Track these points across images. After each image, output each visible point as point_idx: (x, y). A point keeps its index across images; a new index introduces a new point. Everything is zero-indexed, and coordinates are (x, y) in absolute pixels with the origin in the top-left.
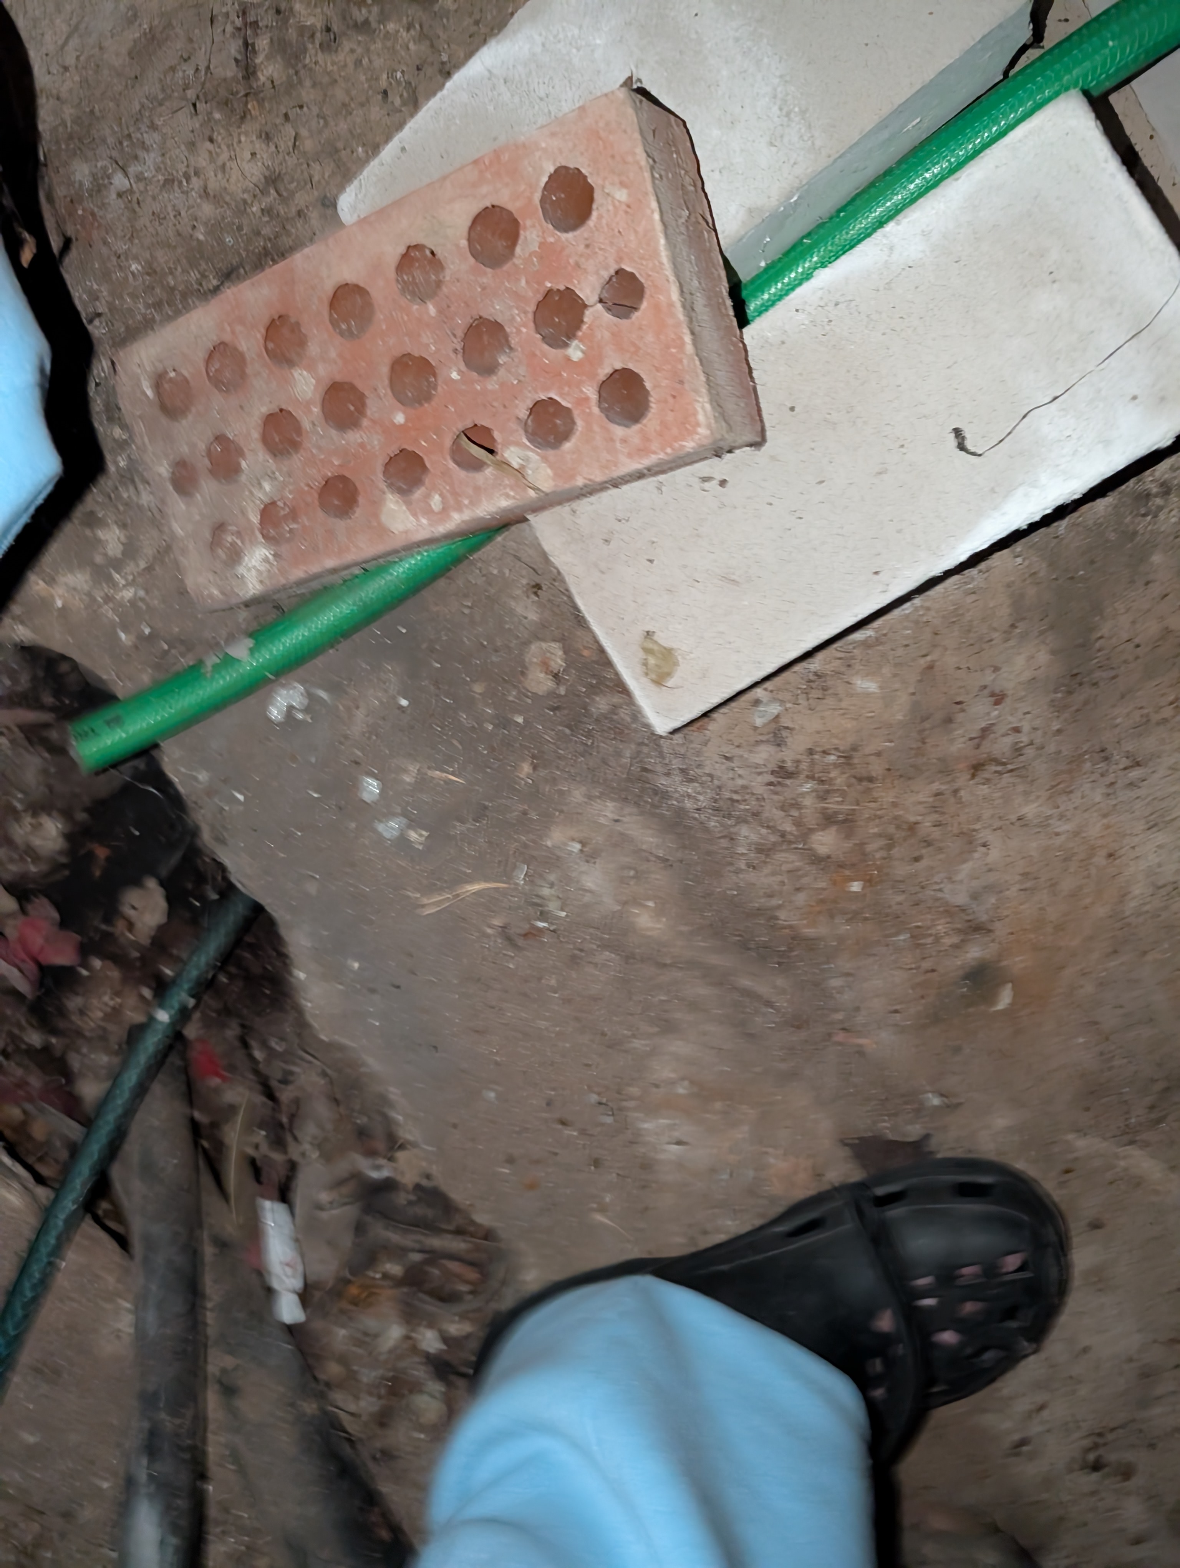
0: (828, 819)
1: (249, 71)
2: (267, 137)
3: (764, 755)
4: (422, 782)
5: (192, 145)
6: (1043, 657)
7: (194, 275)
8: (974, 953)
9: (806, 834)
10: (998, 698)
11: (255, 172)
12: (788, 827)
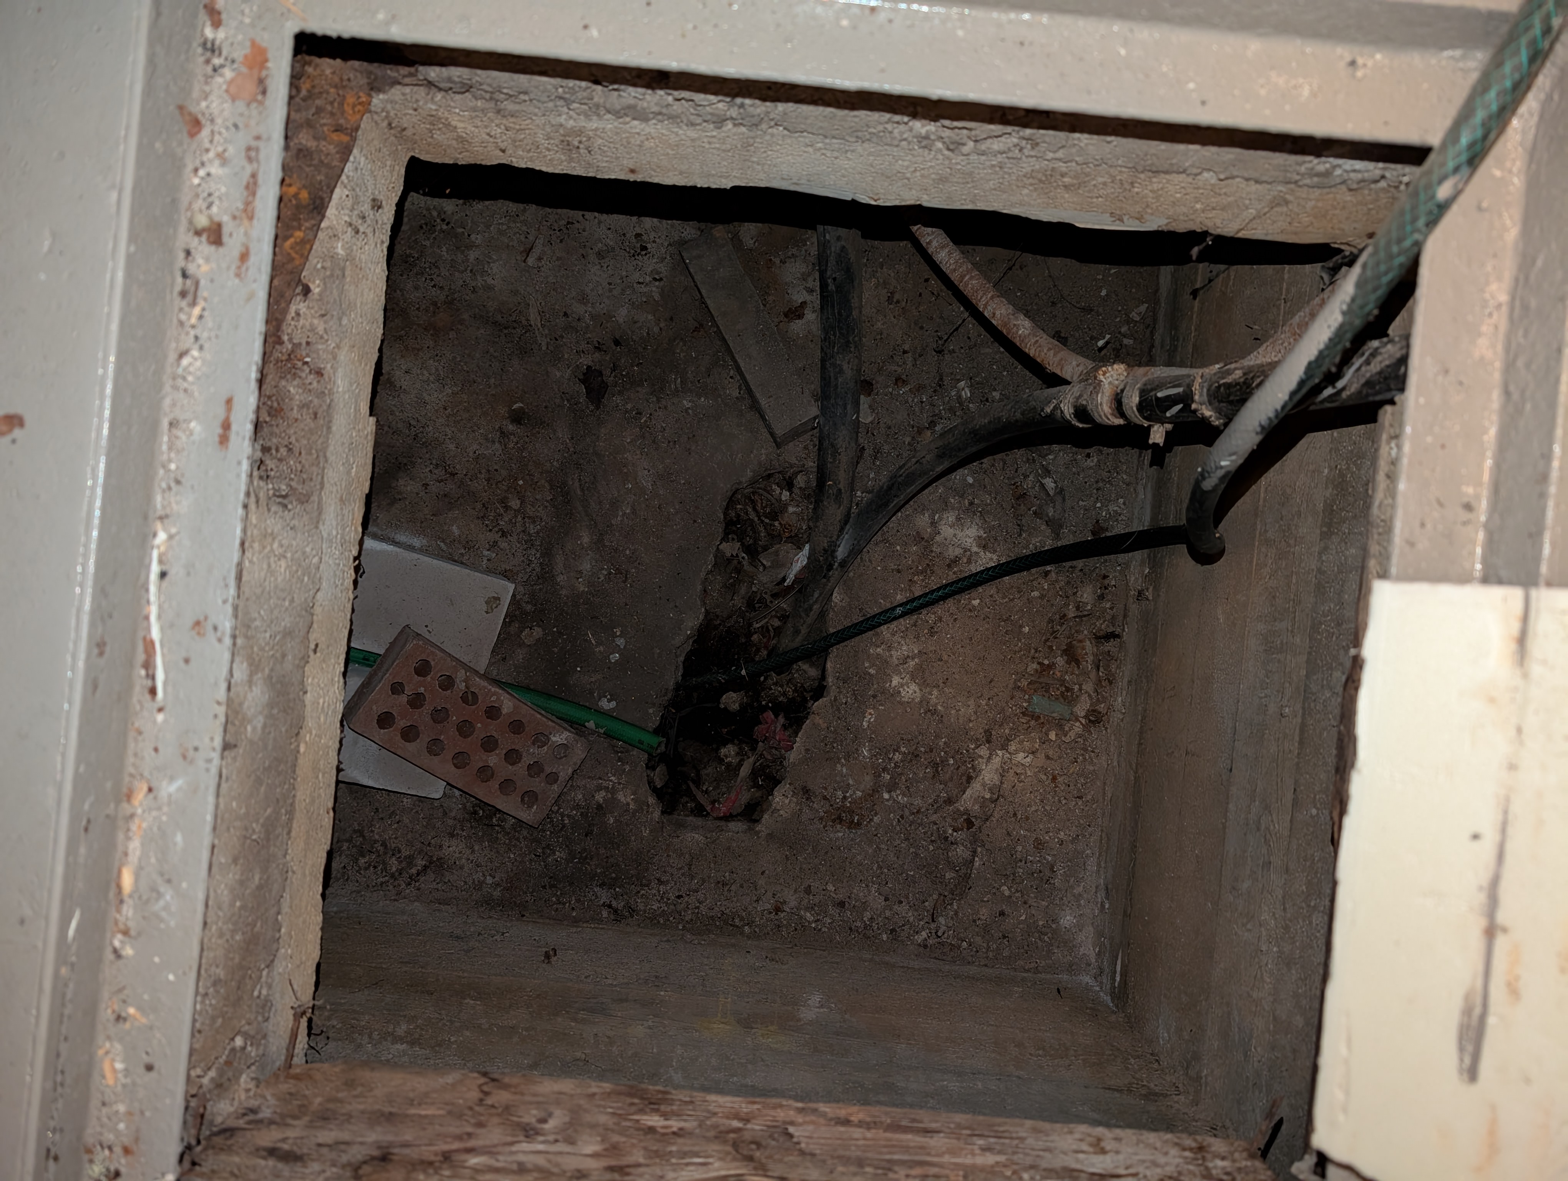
0: (507, 508)
1: (425, 867)
2: (441, 846)
3: (503, 545)
4: (599, 643)
5: (462, 868)
6: (401, 482)
7: (499, 836)
8: (511, 427)
9: (517, 511)
10: (426, 485)
11: (454, 842)
12: (519, 519)
